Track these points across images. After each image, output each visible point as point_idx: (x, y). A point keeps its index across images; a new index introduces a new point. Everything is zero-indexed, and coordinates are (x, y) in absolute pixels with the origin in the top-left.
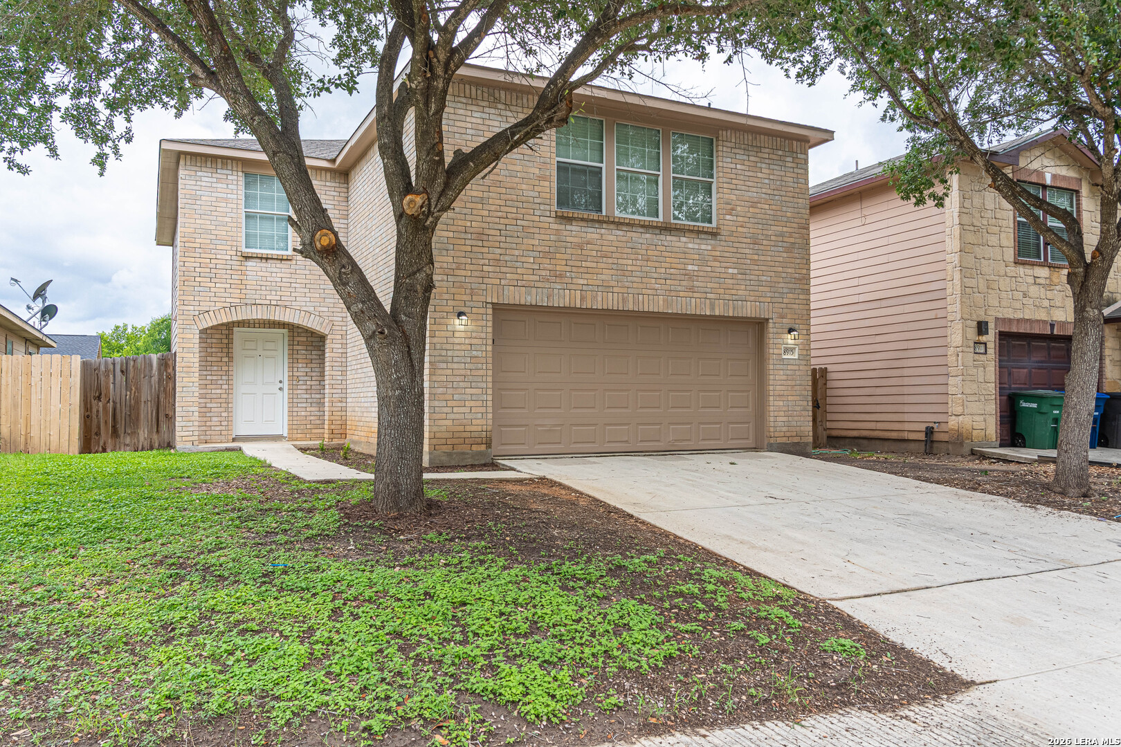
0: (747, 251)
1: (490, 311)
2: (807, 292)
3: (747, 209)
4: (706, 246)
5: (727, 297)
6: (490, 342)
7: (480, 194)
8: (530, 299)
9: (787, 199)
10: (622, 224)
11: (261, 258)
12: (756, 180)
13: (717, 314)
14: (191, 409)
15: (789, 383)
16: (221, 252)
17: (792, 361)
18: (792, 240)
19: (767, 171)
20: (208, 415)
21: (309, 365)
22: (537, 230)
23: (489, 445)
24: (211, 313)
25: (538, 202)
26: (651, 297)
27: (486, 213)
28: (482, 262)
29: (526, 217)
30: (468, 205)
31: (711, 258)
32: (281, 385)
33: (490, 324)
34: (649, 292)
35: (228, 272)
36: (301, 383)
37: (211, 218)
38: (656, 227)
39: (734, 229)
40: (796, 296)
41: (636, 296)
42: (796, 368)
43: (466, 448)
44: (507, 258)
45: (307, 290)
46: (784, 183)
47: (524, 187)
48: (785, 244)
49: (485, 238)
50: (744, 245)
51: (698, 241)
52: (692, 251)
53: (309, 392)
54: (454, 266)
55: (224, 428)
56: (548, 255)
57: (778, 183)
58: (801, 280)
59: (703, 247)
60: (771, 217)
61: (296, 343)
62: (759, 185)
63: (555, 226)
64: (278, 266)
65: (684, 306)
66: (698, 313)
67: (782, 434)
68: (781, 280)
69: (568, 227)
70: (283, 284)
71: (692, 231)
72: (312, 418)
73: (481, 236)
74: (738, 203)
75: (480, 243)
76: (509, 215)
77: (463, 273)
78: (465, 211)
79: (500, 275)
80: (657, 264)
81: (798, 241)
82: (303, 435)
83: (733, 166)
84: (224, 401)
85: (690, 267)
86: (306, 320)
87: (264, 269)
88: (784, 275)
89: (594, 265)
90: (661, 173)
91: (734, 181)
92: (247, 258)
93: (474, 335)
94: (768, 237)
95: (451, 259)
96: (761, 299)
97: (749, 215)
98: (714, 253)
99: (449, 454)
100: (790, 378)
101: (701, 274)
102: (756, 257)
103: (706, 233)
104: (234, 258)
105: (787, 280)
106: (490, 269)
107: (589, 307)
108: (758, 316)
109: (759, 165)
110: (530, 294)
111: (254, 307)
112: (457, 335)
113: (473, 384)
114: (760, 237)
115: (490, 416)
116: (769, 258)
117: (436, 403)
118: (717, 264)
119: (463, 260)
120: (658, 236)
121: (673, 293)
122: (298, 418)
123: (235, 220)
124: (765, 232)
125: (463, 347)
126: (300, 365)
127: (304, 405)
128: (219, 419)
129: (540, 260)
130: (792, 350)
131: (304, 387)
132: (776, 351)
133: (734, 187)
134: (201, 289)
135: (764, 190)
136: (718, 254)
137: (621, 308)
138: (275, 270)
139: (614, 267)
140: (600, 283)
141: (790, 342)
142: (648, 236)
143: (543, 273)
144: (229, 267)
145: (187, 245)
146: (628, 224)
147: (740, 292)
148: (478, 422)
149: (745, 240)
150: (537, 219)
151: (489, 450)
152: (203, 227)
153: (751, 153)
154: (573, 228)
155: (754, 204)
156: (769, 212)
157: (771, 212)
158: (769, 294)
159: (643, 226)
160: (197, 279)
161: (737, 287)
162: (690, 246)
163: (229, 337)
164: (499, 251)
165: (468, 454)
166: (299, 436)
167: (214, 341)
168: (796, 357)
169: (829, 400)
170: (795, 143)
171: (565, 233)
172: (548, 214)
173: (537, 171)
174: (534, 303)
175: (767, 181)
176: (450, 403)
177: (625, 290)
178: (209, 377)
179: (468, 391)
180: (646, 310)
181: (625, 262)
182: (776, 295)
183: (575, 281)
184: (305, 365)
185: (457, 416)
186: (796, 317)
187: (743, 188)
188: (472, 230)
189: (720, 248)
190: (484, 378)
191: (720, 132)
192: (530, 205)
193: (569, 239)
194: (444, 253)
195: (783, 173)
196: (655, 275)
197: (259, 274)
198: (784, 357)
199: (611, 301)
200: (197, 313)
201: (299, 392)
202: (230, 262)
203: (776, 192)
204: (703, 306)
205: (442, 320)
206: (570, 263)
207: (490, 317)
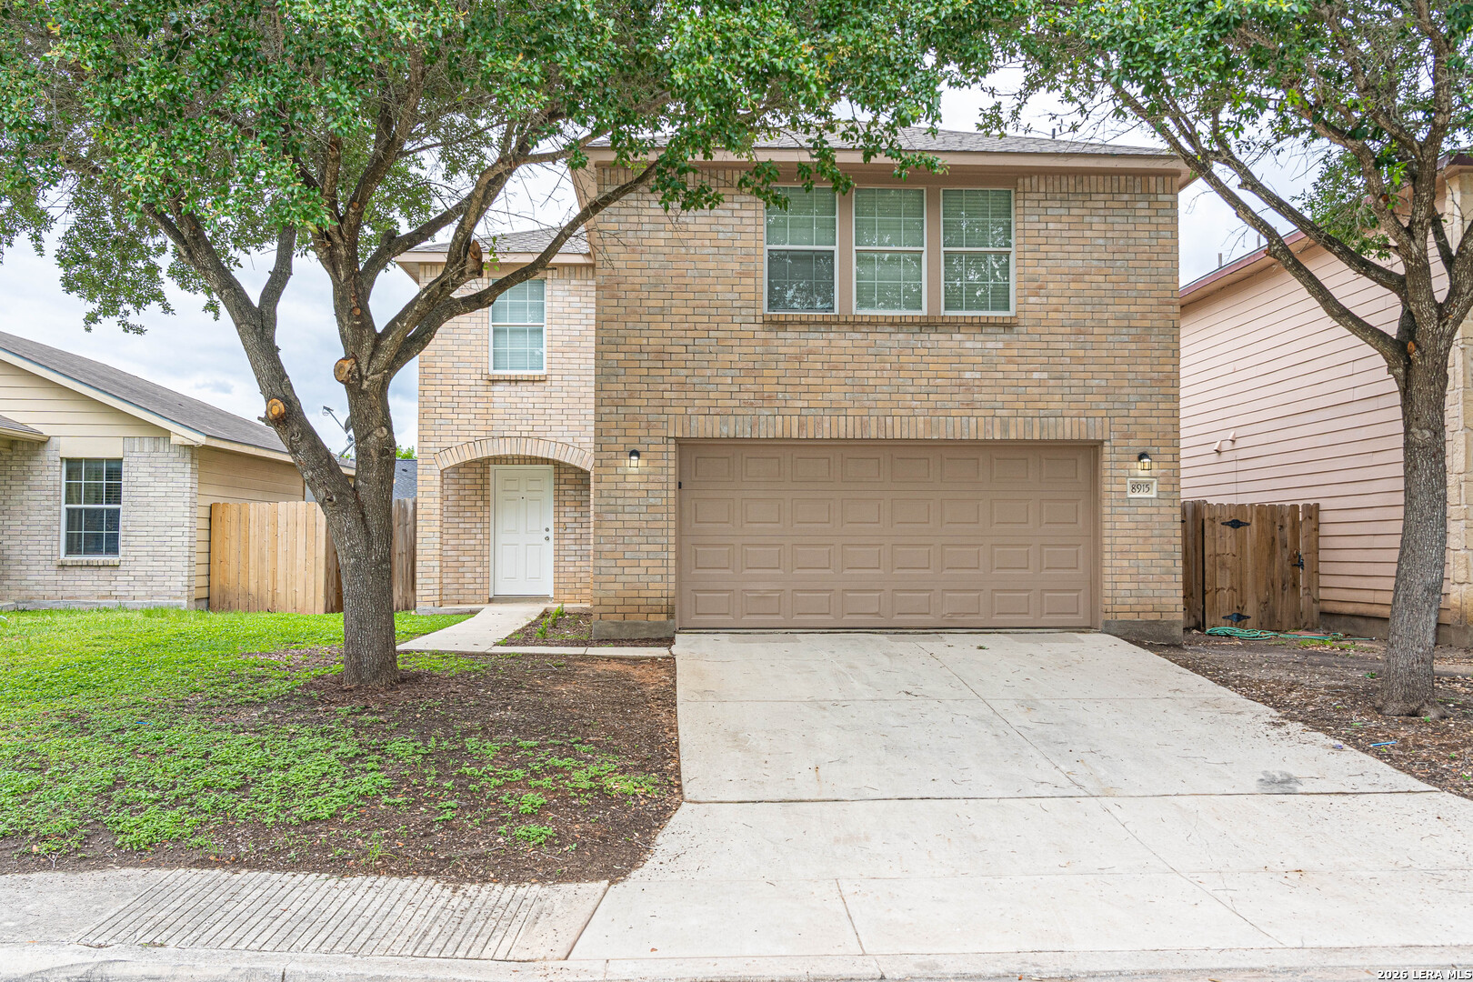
0: (1066, 345)
1: (672, 448)
2: (1176, 398)
3: (1066, 285)
4: (994, 343)
5: (1030, 413)
6: (673, 486)
7: (660, 303)
8: (727, 431)
9: (1137, 264)
10: (860, 323)
11: (510, 381)
12: (1083, 242)
13: (1013, 436)
14: (431, 564)
15: (1141, 533)
16: (464, 376)
17: (1145, 502)
18: (1147, 323)
19: (1103, 227)
20: (461, 570)
21: (578, 509)
22: (737, 342)
23: (671, 615)
24: (453, 450)
25: (739, 305)
26: (905, 420)
27: (667, 326)
28: (662, 387)
29: (722, 326)
30: (645, 318)
31: (1003, 360)
32: (546, 534)
33: (672, 464)
34: (902, 412)
35: (473, 400)
36: (568, 531)
37: (453, 336)
38: (913, 324)
39: (1043, 315)
40: (1154, 406)
41: (882, 419)
42: (1154, 511)
43: (640, 618)
44: (695, 380)
45: (564, 417)
46: (1131, 242)
47: (719, 288)
48: (1133, 331)
49: (666, 357)
50: (1060, 338)
51: (982, 337)
52: (972, 352)
53: (578, 542)
54: (626, 394)
55: (478, 586)
56: (752, 372)
57: (1121, 242)
58: (1162, 381)
59: (990, 345)
60: (1109, 293)
61: (562, 481)
62: (1088, 249)
63: (763, 335)
64: (529, 389)
65: (958, 429)
66: (981, 437)
67: (1127, 608)
68: (1126, 383)
69: (781, 335)
70: (535, 411)
71: (972, 324)
72: (582, 575)
73: (661, 355)
74: (1050, 278)
75: (660, 364)
76: (698, 326)
77: (638, 402)
78: (640, 326)
79: (686, 403)
80: (914, 374)
81: (1156, 323)
82: (572, 596)
83: (1043, 226)
84: (478, 553)
85: (968, 375)
86: (563, 454)
87: (513, 394)
88: (1131, 376)
89: (819, 381)
90: (925, 249)
91: (1043, 248)
92: (493, 381)
93: (651, 478)
94: (1102, 323)
95: (621, 387)
96: (1089, 413)
97: (1068, 293)
98: (1008, 353)
99: (619, 625)
100: (1141, 526)
101: (987, 382)
102: (1081, 353)
103: (994, 325)
104: (480, 382)
105: (1136, 383)
106: (673, 395)
107: (811, 436)
108: (1084, 437)
109: (1087, 219)
110: (726, 423)
111: (502, 441)
112: (629, 479)
113: (650, 539)
114: (1088, 323)
115: (672, 578)
116: (1104, 353)
117: (603, 563)
118: (1014, 367)
119: (638, 387)
120: (916, 336)
121: (940, 412)
122: (565, 575)
123: (479, 337)
124: (1096, 316)
125: (638, 494)
126: (568, 509)
127: (572, 559)
128: (473, 575)
129: (740, 380)
130: (1148, 486)
131: (573, 536)
132: (1115, 487)
133: (1043, 255)
134: (442, 422)
135: (1095, 256)
136: (1015, 352)
137: (858, 436)
138: (526, 394)
139: (849, 381)
140: (827, 404)
141: (1141, 473)
142: (901, 336)
143: (745, 396)
144: (473, 394)
145: (427, 370)
146: (869, 323)
147: (1052, 405)
148: (657, 586)
149: (1062, 330)
150: (737, 327)
151: (671, 621)
152: (444, 348)
153: (1073, 204)
154: (788, 335)
155: (1078, 277)
156: (1104, 286)
157: (1110, 286)
158: (1103, 406)
159: (892, 324)
160: (438, 410)
161: (1048, 398)
162: (969, 345)
163: (484, 476)
164: (685, 372)
165: (643, 625)
166: (567, 597)
167: (467, 481)
168: (1154, 495)
169: (1323, 555)
170: (1153, 180)
171: (776, 342)
172: (752, 320)
173: (737, 267)
174: (732, 435)
175: (1101, 241)
176: (620, 563)
177: (865, 412)
178: (461, 525)
179: (644, 547)
180: (897, 436)
181: (864, 374)
182: (1117, 405)
183: (790, 403)
184: (573, 509)
185: (629, 579)
186: (1154, 435)
187: (1059, 255)
188: (649, 349)
189: (1019, 345)
190: (665, 531)
191: (1020, 181)
192: (726, 311)
193: (781, 350)
194: (613, 379)
195: (1131, 227)
196: (911, 389)
197: (508, 400)
198: (1131, 495)
199: (844, 427)
200: (438, 450)
201: (566, 542)
202: (474, 388)
203: (1117, 256)
204: (989, 427)
205: (610, 462)
206: (782, 381)
207: (672, 456)
